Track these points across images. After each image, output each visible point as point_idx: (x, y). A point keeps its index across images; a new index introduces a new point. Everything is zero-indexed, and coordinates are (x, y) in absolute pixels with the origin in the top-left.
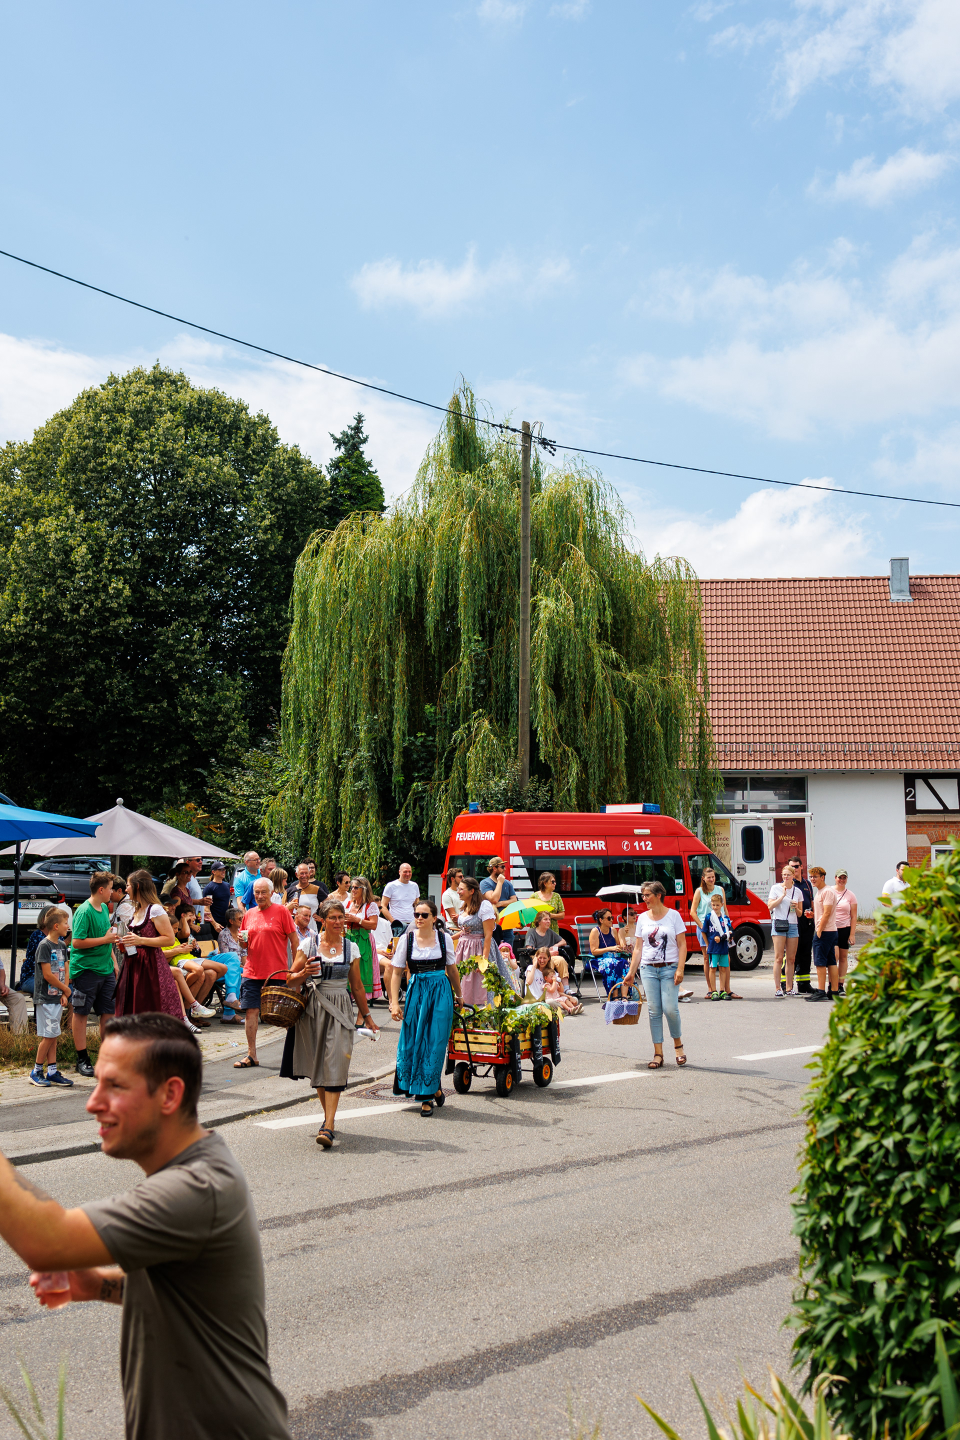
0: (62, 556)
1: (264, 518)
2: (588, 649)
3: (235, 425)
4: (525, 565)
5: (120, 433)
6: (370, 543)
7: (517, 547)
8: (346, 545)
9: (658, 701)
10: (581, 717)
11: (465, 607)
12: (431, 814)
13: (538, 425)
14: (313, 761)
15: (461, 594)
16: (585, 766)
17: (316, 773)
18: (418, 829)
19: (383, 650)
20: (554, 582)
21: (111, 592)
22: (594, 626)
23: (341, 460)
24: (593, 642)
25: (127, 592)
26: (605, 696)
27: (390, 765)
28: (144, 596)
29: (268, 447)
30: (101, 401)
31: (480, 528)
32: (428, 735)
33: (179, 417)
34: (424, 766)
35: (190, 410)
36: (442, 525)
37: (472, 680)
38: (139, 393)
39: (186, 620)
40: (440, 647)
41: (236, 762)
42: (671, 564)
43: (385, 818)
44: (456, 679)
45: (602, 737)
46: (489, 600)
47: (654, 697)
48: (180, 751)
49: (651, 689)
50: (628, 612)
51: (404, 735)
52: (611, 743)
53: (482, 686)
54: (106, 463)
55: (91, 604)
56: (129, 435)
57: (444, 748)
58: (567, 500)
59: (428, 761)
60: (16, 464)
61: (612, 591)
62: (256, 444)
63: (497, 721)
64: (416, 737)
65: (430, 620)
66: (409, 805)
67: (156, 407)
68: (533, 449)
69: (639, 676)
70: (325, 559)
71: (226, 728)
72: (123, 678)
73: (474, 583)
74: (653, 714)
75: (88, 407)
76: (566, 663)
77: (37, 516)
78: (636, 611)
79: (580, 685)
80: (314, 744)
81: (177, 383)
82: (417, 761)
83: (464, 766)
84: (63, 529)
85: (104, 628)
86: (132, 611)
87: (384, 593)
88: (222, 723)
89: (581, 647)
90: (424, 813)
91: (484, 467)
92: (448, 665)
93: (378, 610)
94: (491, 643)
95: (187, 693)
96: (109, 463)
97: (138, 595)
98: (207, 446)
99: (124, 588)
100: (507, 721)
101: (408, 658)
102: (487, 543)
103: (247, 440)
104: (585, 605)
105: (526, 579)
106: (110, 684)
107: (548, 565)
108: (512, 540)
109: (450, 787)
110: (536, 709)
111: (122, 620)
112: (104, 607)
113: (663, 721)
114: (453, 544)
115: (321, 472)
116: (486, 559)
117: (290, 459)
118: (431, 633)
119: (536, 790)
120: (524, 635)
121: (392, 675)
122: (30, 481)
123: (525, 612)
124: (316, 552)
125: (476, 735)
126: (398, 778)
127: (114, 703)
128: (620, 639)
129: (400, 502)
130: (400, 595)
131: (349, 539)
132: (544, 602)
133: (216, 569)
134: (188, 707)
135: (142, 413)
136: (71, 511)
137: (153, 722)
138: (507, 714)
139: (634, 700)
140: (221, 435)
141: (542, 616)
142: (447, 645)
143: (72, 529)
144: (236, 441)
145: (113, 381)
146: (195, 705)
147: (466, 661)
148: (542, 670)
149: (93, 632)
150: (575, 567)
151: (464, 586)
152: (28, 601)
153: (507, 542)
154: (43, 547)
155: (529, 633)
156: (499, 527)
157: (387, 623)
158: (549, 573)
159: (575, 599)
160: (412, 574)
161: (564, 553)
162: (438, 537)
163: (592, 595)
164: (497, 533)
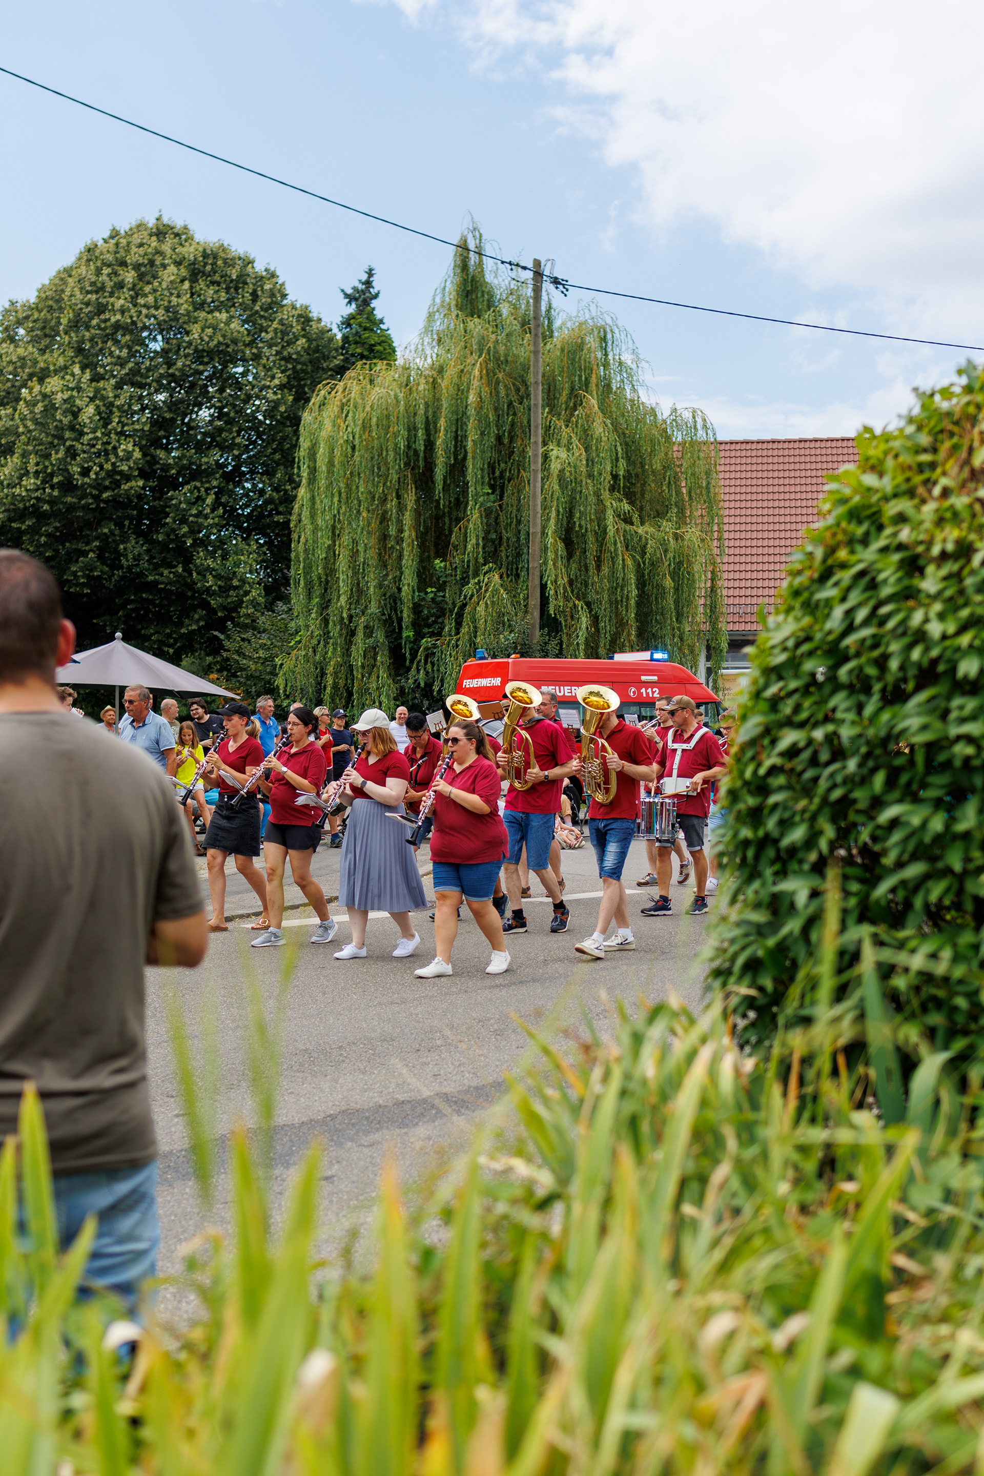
0: (70, 417)
1: (273, 377)
2: (600, 501)
3: (242, 280)
4: (536, 412)
5: (123, 288)
6: (377, 393)
7: (528, 396)
8: (353, 395)
9: (670, 555)
10: (592, 570)
11: (474, 458)
12: (442, 669)
13: (549, 263)
14: (326, 621)
15: (470, 444)
16: (595, 620)
17: (329, 633)
18: (429, 685)
19: (392, 505)
20: (565, 432)
21: (121, 454)
22: (606, 477)
23: (352, 317)
24: (606, 495)
25: (137, 454)
26: (616, 550)
27: (400, 620)
28: (154, 460)
29: (276, 303)
30: (102, 254)
31: (490, 377)
32: (438, 591)
33: (184, 272)
34: (435, 622)
35: (194, 264)
36: (451, 372)
37: (482, 535)
38: (141, 245)
39: (198, 484)
40: (450, 502)
41: (253, 626)
42: (687, 415)
43: (397, 675)
44: (466, 534)
45: (612, 591)
46: (499, 451)
47: (666, 551)
48: (196, 616)
49: (664, 543)
50: (643, 466)
51: (414, 592)
52: (622, 597)
53: (493, 541)
54: (109, 319)
55: (101, 467)
56: (133, 289)
57: (454, 603)
58: (580, 346)
59: (438, 617)
60: (19, 323)
61: (627, 444)
62: (265, 300)
63: (508, 576)
64: (427, 593)
65: (439, 472)
66: (420, 661)
67: (158, 260)
68: (544, 290)
69: (651, 530)
70: (332, 409)
71: (241, 592)
72: (137, 543)
73: (482, 434)
74: (665, 567)
75: (89, 260)
76: (578, 515)
77: (42, 376)
78: (651, 465)
79: (591, 538)
80: (325, 605)
81: (181, 235)
82: (428, 617)
83: (474, 621)
84: (68, 389)
85: (116, 491)
86: (143, 474)
88: (236, 588)
89: (592, 499)
90: (435, 668)
91: (494, 311)
92: (458, 520)
93: (386, 464)
94: (502, 494)
95: (201, 558)
96: (113, 320)
97: (148, 458)
98: (213, 302)
99: (134, 450)
100: (518, 576)
101: (417, 513)
102: (498, 393)
103: (255, 296)
104: (598, 456)
105: (536, 427)
106: (125, 549)
107: (559, 414)
108: (523, 390)
109: (460, 643)
110: (545, 563)
111: (133, 483)
112: (114, 471)
113: (675, 575)
114: (462, 393)
115: (331, 330)
116: (496, 409)
117: (300, 316)
118: (439, 486)
119: (546, 643)
120: (535, 486)
121: (401, 531)
122: (34, 341)
123: (536, 462)
124: (322, 405)
125: (486, 591)
126: (408, 633)
127: (130, 568)
128: (634, 494)
129: (408, 351)
130: (409, 447)
131: (356, 389)
132: (555, 452)
133: (226, 431)
134: (203, 572)
135: (145, 266)
136: (77, 370)
137: (168, 587)
138: (517, 569)
139: (645, 553)
140: (228, 289)
141: (552, 466)
142: (457, 499)
143: (79, 389)
144: (243, 297)
145: (115, 234)
146: (209, 569)
147: (476, 515)
148: (552, 522)
149: (105, 495)
150: (588, 416)
151: (472, 436)
152: (37, 464)
153: (518, 390)
154: (50, 408)
155: (539, 484)
156: (510, 375)
157: (395, 477)
158: (561, 424)
159: (587, 449)
160: (420, 425)
161: (576, 402)
162: (447, 385)
163: (605, 445)
164: (508, 381)
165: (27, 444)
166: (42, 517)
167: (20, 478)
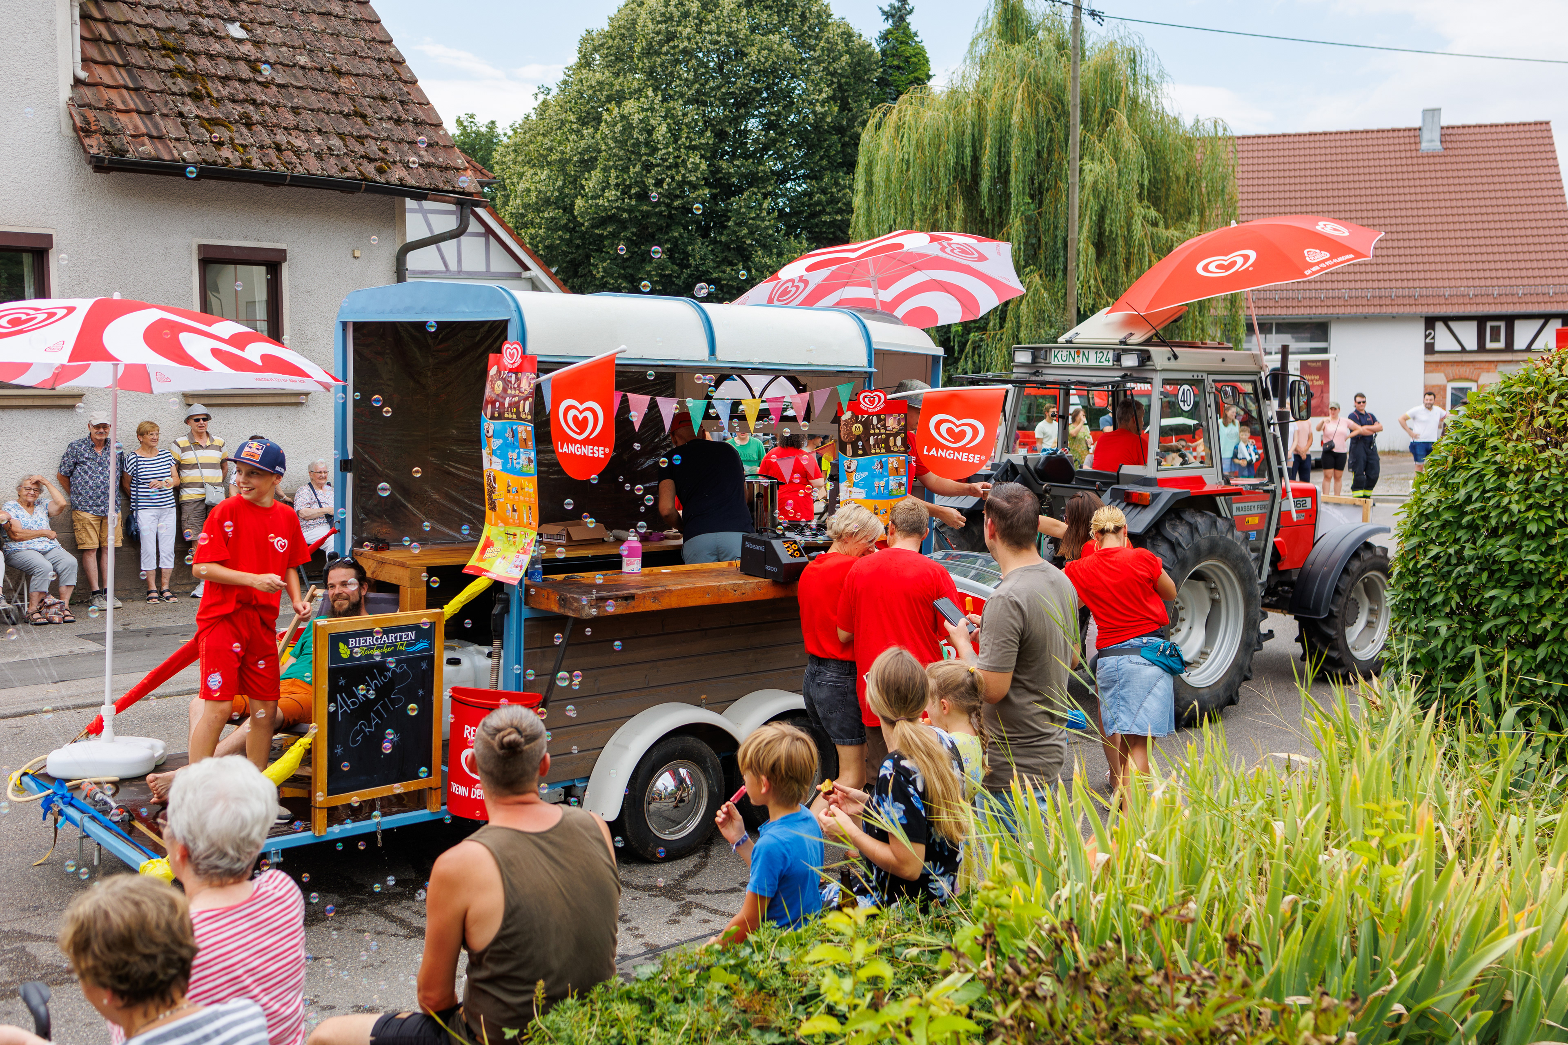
0: (645, 135)
1: (821, 91)
2: (1129, 208)
5: (688, 17)
6: (929, 115)
7: (1066, 114)
8: (907, 118)
10: (1122, 271)
11: (1016, 172)
15: (1013, 159)
19: (942, 214)
20: (1098, 146)
21: (689, 166)
22: (1136, 187)
23: (888, 32)
24: (1134, 202)
25: (704, 166)
26: (1145, 252)
28: (718, 170)
29: (822, 23)
31: (1030, 98)
36: (996, 95)
37: (1023, 240)
39: (754, 190)
42: (1209, 125)
46: (1038, 165)
50: (1167, 171)
54: (678, 46)
55: (673, 178)
56: (697, 18)
58: (1112, 67)
60: (595, 50)
61: (1151, 154)
62: (812, 20)
63: (1046, 277)
65: (985, 185)
66: (966, 354)
68: (1082, 20)
69: (1176, 233)
70: (888, 131)
72: (700, 245)
73: (1024, 150)
76: (1108, 221)
77: (619, 99)
78: (1174, 171)
79: (1121, 242)
83: (1016, 318)
84: (643, 110)
85: (684, 200)
86: (707, 184)
87: (942, 162)
89: (1122, 207)
90: (981, 361)
91: (1032, 39)
92: (1000, 227)
93: (937, 178)
94: (1041, 203)
95: (759, 258)
96: (681, 46)
97: (712, 168)
98: (766, 25)
99: (700, 162)
100: (1055, 277)
102: (1037, 112)
103: (803, 16)
104: (1126, 167)
105: (1074, 144)
106: (690, 251)
107: (1093, 130)
108: (1059, 107)
109: (1003, 338)
111: (699, 192)
112: (685, 181)
114: (1006, 114)
115: (870, 45)
116: (1036, 127)
117: (843, 33)
118: (984, 197)
123: (1072, 174)
124: (878, 126)
126: (957, 330)
127: (697, 267)
128: (1159, 198)
130: (957, 163)
131: (910, 112)
132: (1089, 166)
136: (650, 93)
138: (1054, 270)
140: (779, 13)
141: (1087, 178)
142: (1000, 208)
143: (652, 109)
144: (793, 19)
147: (1017, 223)
148: (1086, 229)
149: (676, 203)
151: (1015, 153)
152: (617, 177)
153: (1055, 109)
154: (628, 127)
155: (1076, 195)
156: (1048, 95)
157: (946, 190)
158: (1094, 138)
159: (1117, 161)
160: (968, 143)
161: (1107, 118)
162: (991, 107)
163: (1133, 157)
164: (1047, 101)
165: (608, 160)
166: (623, 225)
167: (603, 190)
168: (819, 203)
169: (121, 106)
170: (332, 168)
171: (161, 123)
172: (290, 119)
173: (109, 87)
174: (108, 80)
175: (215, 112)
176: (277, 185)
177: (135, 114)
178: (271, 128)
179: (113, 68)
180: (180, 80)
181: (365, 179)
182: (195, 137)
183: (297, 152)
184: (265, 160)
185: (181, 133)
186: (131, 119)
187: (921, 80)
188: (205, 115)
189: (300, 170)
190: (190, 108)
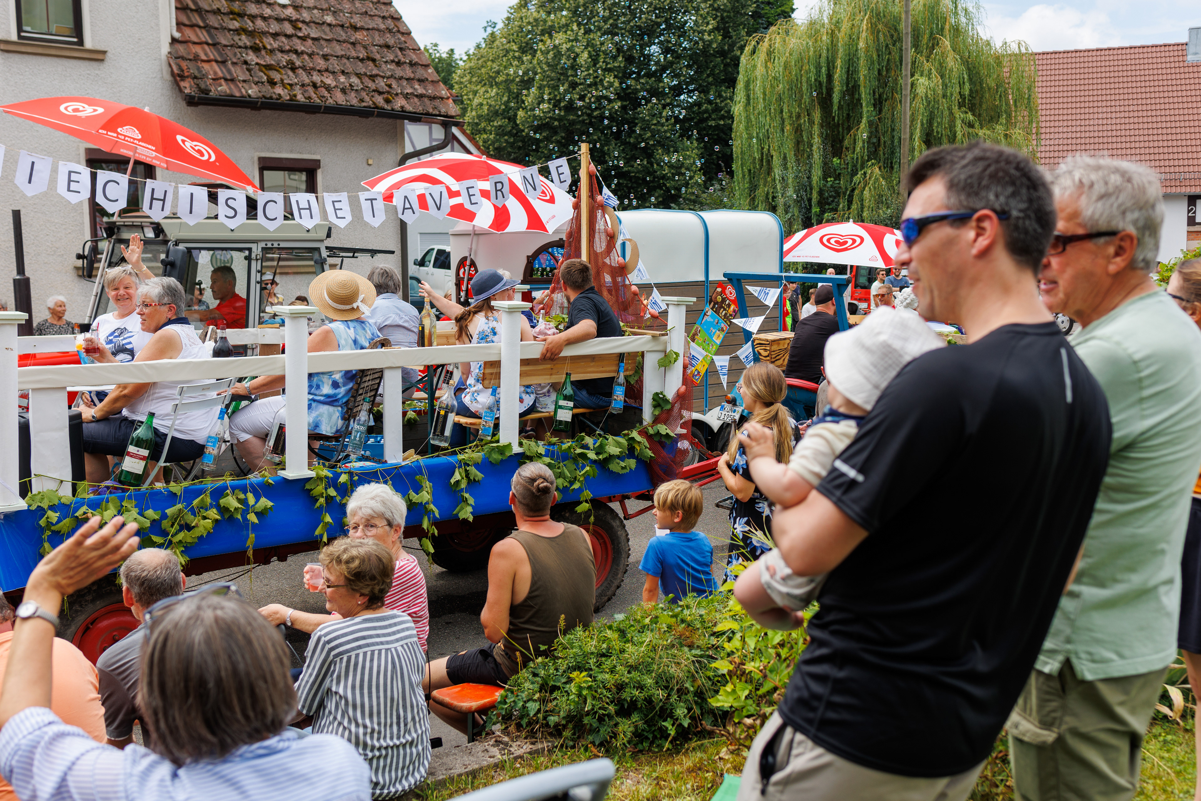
0: (571, 61)
1: (708, 24)
2: (951, 113)
4: (907, 54)
6: (793, 42)
7: (900, 40)
8: (776, 45)
14: (754, 200)
15: (860, 76)
19: (804, 120)
20: (927, 66)
21: (605, 84)
22: (956, 96)
24: (955, 109)
25: (616, 84)
27: (810, 200)
31: (874, 30)
32: (835, 180)
36: (845, 26)
37: (866, 139)
40: (843, 116)
41: (696, 201)
42: (1014, 46)
44: (855, 140)
46: (879, 80)
48: (656, 194)
50: (980, 84)
51: (819, 180)
53: (874, 144)
55: (593, 94)
57: (847, 189)
58: (938, 3)
59: (835, 198)
61: (969, 69)
63: (884, 168)
64: (827, 181)
65: (836, 97)
69: (988, 132)
70: (761, 55)
71: (687, 177)
72: (614, 144)
73: (869, 69)
76: (936, 125)
78: (987, 83)
79: (944, 140)
80: (753, 188)
82: (828, 198)
83: (862, 200)
84: (570, 41)
85: (602, 110)
86: (620, 97)
87: (804, 79)
88: (684, 174)
89: (946, 113)
92: (849, 129)
93: (801, 92)
94: (880, 111)
95: (660, 154)
97: (624, 86)
99: (614, 81)
100: (892, 168)
101: (822, 126)
102: (878, 39)
104: (950, 82)
105: (907, 64)
106: (606, 149)
107: (922, 53)
108: (895, 35)
109: (851, 215)
111: (613, 104)
112: (600, 95)
114: (854, 41)
116: (877, 50)
118: (836, 107)
120: (905, 105)
121: (811, 138)
123: (906, 89)
124: (754, 52)
125: (870, 179)
126: (816, 210)
128: (974, 106)
130: (816, 79)
131: (778, 40)
132: (920, 81)
133: (674, 63)
134: (661, 164)
136: (575, 27)
137: (637, 175)
138: (891, 163)
141: (918, 91)
142: (848, 115)
143: (577, 40)
146: (665, 162)
147: (862, 126)
148: (918, 131)
149: (595, 114)
150: (943, 53)
151: (863, 72)
152: (550, 94)
153: (892, 36)
154: (558, 54)
155: (908, 104)
156: (886, 26)
157: (807, 101)
158: (923, 59)
159: (942, 77)
160: (823, 63)
161: (934, 43)
162: (842, 36)
163: (955, 74)
164: (886, 30)
165: (542, 80)
166: (554, 131)
167: (539, 104)
168: (706, 111)
169: (204, 57)
170: (353, 100)
171: (233, 69)
172: (321, 63)
173: (195, 43)
174: (194, 38)
175: (269, 60)
176: (314, 113)
177: (214, 64)
178: (309, 71)
179: (197, 29)
180: (243, 37)
181: (377, 107)
182: (256, 79)
183: (328, 88)
184: (306, 95)
185: (247, 76)
186: (211, 66)
187: (787, 14)
188: (262, 62)
189: (330, 102)
190: (251, 57)
